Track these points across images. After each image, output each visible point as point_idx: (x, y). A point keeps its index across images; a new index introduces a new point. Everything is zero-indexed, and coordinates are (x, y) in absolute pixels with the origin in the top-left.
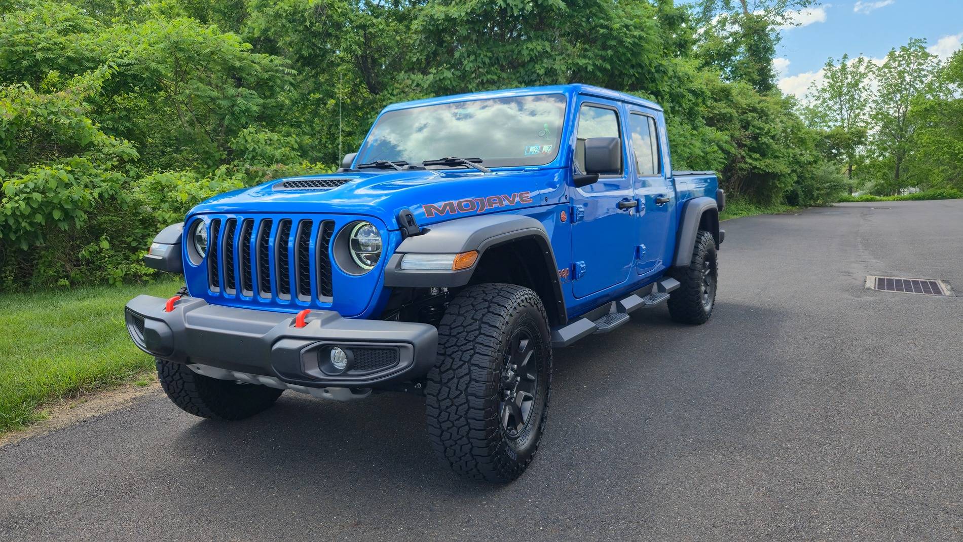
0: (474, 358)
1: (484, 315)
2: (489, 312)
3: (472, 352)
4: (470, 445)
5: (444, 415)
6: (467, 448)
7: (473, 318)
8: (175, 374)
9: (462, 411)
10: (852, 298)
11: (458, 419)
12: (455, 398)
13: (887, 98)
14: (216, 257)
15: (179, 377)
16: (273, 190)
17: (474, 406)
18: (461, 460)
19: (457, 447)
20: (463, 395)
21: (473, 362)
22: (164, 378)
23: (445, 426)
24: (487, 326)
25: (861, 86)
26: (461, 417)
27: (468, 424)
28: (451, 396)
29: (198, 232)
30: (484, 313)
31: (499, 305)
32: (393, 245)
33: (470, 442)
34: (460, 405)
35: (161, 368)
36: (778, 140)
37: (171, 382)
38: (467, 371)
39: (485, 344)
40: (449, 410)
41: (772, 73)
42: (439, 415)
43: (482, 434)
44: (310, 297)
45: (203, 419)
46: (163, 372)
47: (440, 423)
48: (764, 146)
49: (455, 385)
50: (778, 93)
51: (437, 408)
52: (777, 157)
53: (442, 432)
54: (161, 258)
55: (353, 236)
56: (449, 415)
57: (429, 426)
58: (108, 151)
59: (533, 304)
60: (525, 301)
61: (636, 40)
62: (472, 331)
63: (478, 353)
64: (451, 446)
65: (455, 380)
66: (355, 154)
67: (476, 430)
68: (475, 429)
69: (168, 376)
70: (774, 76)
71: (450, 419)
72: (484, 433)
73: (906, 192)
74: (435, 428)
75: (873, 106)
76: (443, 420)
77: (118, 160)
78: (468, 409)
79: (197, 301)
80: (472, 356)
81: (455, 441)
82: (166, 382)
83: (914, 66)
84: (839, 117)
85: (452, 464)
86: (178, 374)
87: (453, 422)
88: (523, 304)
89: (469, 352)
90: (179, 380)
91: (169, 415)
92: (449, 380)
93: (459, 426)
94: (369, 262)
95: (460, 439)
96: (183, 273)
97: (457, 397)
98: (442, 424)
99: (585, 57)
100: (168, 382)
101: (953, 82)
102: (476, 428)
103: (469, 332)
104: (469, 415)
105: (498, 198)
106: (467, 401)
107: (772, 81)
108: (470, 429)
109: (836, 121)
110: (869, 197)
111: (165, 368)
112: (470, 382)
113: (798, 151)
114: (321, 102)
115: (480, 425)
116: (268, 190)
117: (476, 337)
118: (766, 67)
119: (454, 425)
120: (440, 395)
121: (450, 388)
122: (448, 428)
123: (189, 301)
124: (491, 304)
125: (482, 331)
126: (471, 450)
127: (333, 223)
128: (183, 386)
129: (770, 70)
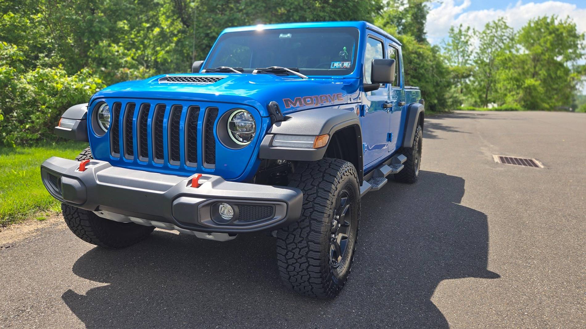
0: (313, 214)
1: (320, 183)
2: (323, 180)
3: (312, 209)
4: (308, 276)
5: (290, 255)
6: (306, 278)
7: (312, 185)
8: (74, 213)
9: (303, 252)
10: (492, 168)
11: (300, 258)
12: (299, 243)
13: (483, 51)
14: (118, 131)
15: (77, 216)
16: (160, 82)
17: (313, 249)
18: (300, 285)
19: (299, 276)
20: (304, 242)
21: (312, 217)
22: (67, 216)
23: (290, 262)
24: (322, 191)
25: (469, 43)
26: (303, 256)
27: (308, 262)
28: (296, 241)
29: (100, 112)
30: (320, 181)
31: (330, 175)
32: (265, 129)
33: (308, 274)
34: (303, 248)
35: (65, 208)
36: (428, 71)
37: (71, 219)
38: (308, 224)
39: (321, 204)
40: (294, 251)
41: (425, 31)
42: (287, 254)
43: (318, 269)
44: (196, 164)
45: (96, 246)
46: (66, 211)
47: (287, 259)
48: (420, 75)
49: (299, 234)
50: (428, 44)
51: (285, 249)
52: (427, 82)
53: (288, 265)
54: (70, 130)
55: (230, 120)
56: (294, 255)
57: (279, 261)
58: (3, 53)
59: (352, 173)
60: (347, 172)
61: (355, 4)
62: (312, 194)
63: (315, 211)
64: (294, 275)
65: (299, 230)
66: (202, 62)
67: (314, 266)
68: (312, 265)
69: (69, 214)
70: (425, 33)
71: (294, 257)
72: (319, 268)
73: (490, 106)
74: (283, 262)
75: (476, 55)
76: (289, 257)
77: (10, 60)
78: (308, 251)
79: (105, 163)
80: (311, 213)
81: (298, 273)
82: (68, 219)
83: (499, 33)
84: (456, 61)
85: (293, 287)
86: (76, 213)
87: (296, 260)
88: (346, 174)
89: (310, 209)
90: (77, 217)
91: (69, 244)
92: (294, 230)
93: (301, 262)
94: (241, 140)
95: (302, 271)
96: (88, 142)
97: (300, 242)
98: (288, 261)
99: (324, 11)
100: (69, 219)
101: (520, 44)
102: (314, 265)
103: (309, 195)
104: (308, 256)
105: (325, 96)
106: (308, 246)
107: (424, 36)
108: (309, 265)
109: (455, 63)
110: (472, 108)
111: (67, 208)
112: (310, 232)
113: (439, 79)
114: (150, 29)
115: (317, 263)
116: (156, 82)
117: (315, 199)
118: (421, 27)
119: (297, 262)
120: (287, 240)
121: (295, 235)
122: (293, 263)
123: (97, 163)
124: (325, 175)
125: (319, 195)
126: (309, 279)
127: (217, 110)
128: (80, 222)
129: (423, 29)
